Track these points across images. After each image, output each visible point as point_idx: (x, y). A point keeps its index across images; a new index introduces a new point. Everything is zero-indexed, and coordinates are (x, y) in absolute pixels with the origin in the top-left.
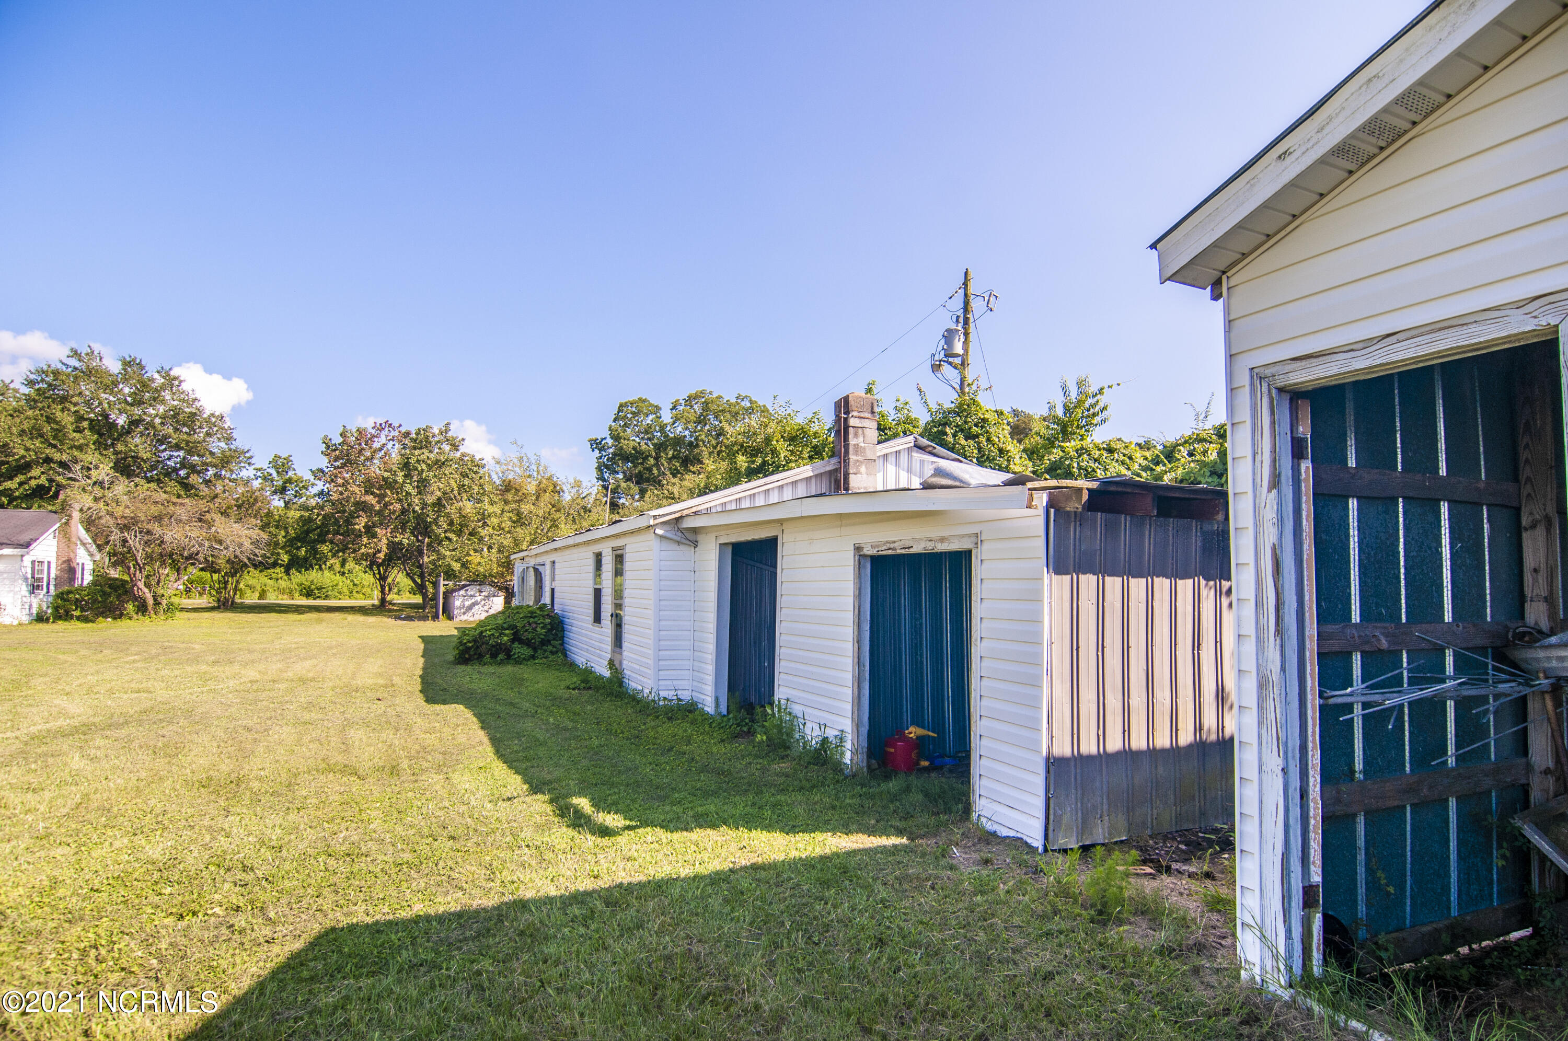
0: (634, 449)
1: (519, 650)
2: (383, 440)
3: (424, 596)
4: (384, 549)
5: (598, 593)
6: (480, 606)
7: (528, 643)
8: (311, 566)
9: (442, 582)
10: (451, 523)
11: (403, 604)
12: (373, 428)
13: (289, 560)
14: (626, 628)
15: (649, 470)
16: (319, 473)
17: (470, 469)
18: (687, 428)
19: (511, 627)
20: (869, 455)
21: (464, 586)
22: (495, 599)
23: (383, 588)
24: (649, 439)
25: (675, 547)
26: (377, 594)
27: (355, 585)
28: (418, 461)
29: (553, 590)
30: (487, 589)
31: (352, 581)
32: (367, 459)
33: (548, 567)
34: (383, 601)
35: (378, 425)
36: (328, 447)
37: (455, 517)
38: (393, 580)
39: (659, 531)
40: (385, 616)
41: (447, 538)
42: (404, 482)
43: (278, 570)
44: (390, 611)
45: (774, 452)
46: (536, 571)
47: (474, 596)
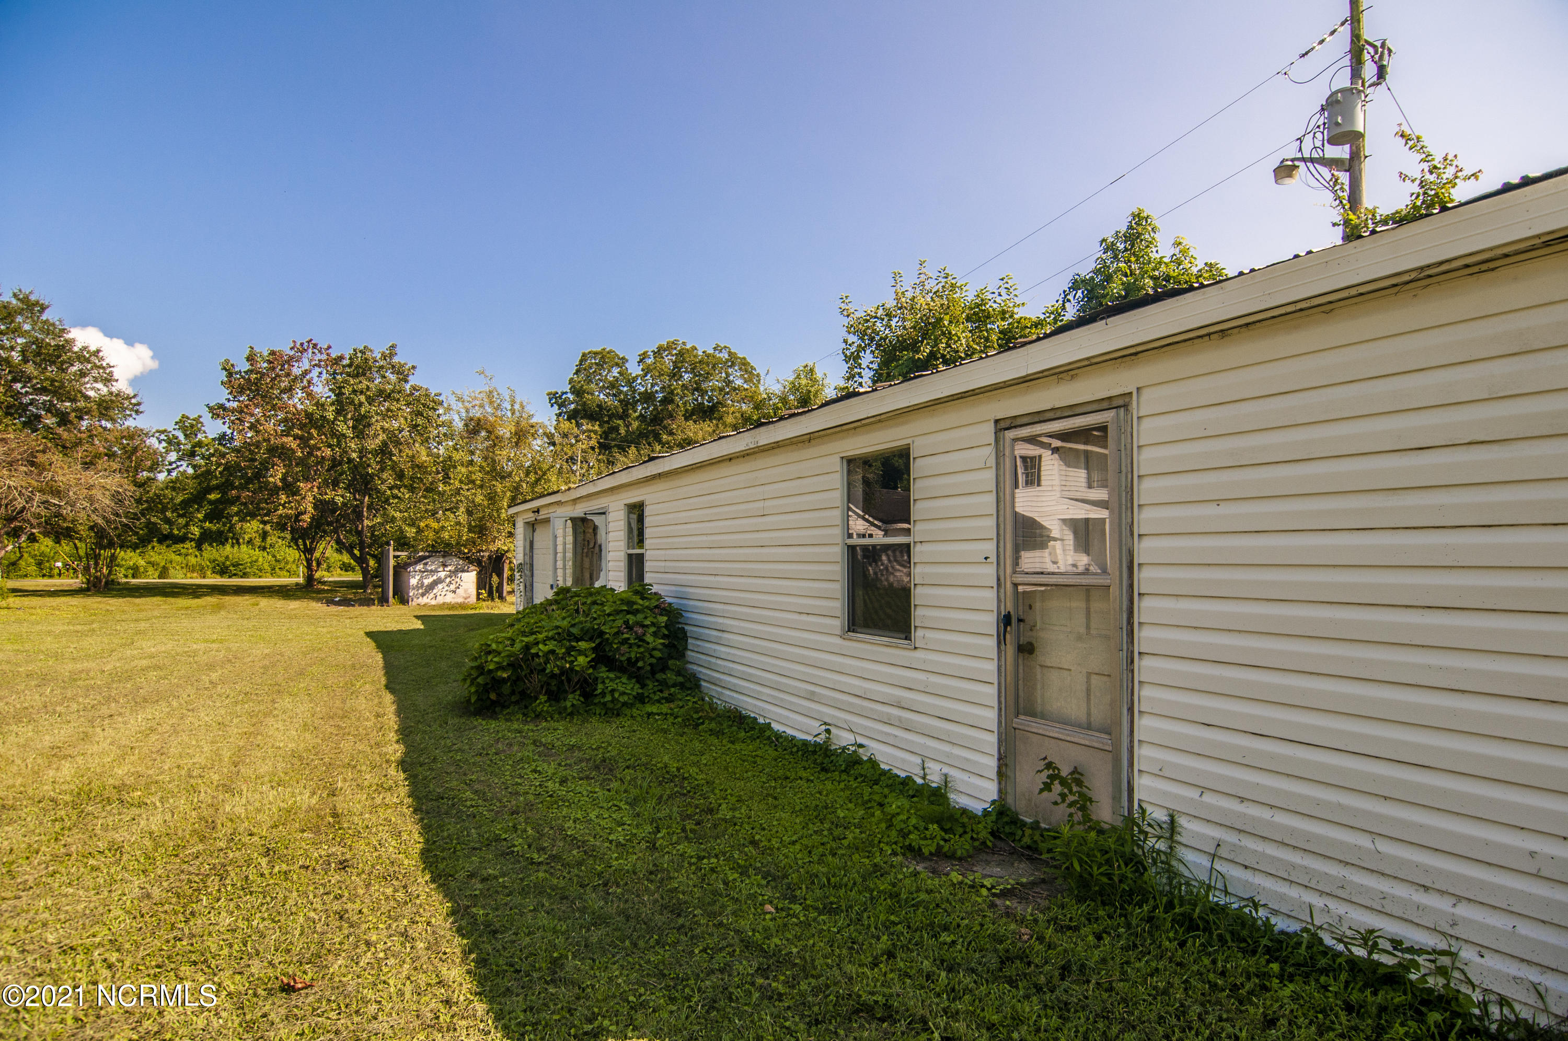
0: (599, 405)
1: (612, 684)
2: (306, 365)
3: (365, 571)
4: (310, 509)
6: (444, 584)
7: (629, 669)
8: (227, 540)
9: (392, 553)
10: (400, 475)
11: (335, 582)
12: (292, 349)
13: (201, 534)
16: (218, 411)
17: (424, 405)
18: (659, 382)
21: (422, 559)
22: (464, 575)
23: (309, 562)
24: (615, 395)
26: (302, 570)
27: (278, 561)
28: (354, 391)
29: (636, 557)
30: (455, 561)
31: (274, 556)
32: (283, 391)
33: (619, 515)
34: (310, 579)
35: (298, 345)
36: (230, 375)
37: (406, 467)
38: (323, 553)
40: (313, 599)
41: (395, 496)
42: (335, 419)
43: (188, 545)
44: (319, 591)
46: (582, 525)
47: (436, 571)
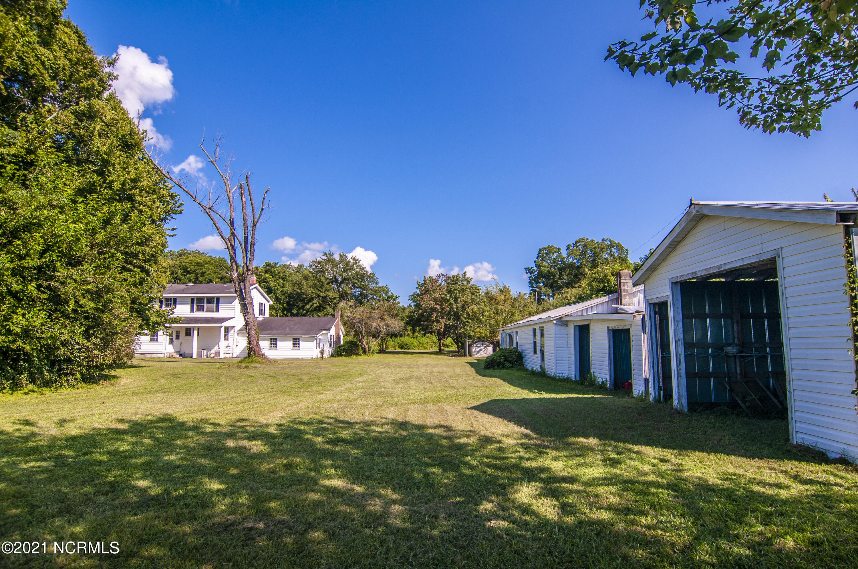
0: (548, 271)
1: (507, 364)
2: (440, 281)
3: (459, 347)
4: (443, 327)
5: (535, 343)
6: (483, 351)
7: (510, 362)
9: (467, 341)
10: (469, 315)
11: (449, 351)
12: (436, 276)
14: (545, 354)
15: (557, 281)
17: (475, 291)
18: (576, 259)
19: (504, 356)
20: (630, 292)
21: (476, 342)
22: (489, 348)
23: (440, 344)
24: (556, 266)
25: (560, 327)
26: (437, 346)
28: (455, 289)
29: (517, 343)
30: (486, 343)
32: (435, 290)
33: (515, 333)
34: (440, 349)
35: (438, 275)
36: (419, 285)
37: (470, 312)
38: (445, 341)
39: (555, 322)
40: (441, 356)
41: (467, 322)
42: (450, 299)
43: (398, 337)
44: (443, 353)
45: (609, 281)
46: (510, 335)
47: (480, 347)
